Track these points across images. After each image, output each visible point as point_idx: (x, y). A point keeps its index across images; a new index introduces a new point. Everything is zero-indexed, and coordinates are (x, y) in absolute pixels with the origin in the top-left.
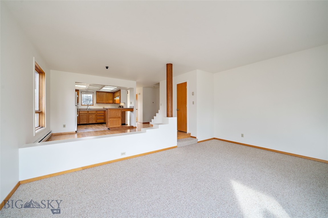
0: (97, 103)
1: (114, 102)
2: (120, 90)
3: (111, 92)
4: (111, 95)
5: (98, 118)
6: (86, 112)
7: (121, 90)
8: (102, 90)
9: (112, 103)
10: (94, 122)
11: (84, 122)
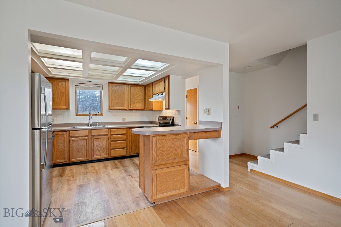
0: (110, 109)
1: (147, 107)
2: (168, 77)
3: (140, 83)
4: (140, 92)
5: (112, 145)
6: (86, 133)
7: (171, 77)
8: (121, 79)
9: (143, 110)
10: (104, 156)
11: (80, 157)
